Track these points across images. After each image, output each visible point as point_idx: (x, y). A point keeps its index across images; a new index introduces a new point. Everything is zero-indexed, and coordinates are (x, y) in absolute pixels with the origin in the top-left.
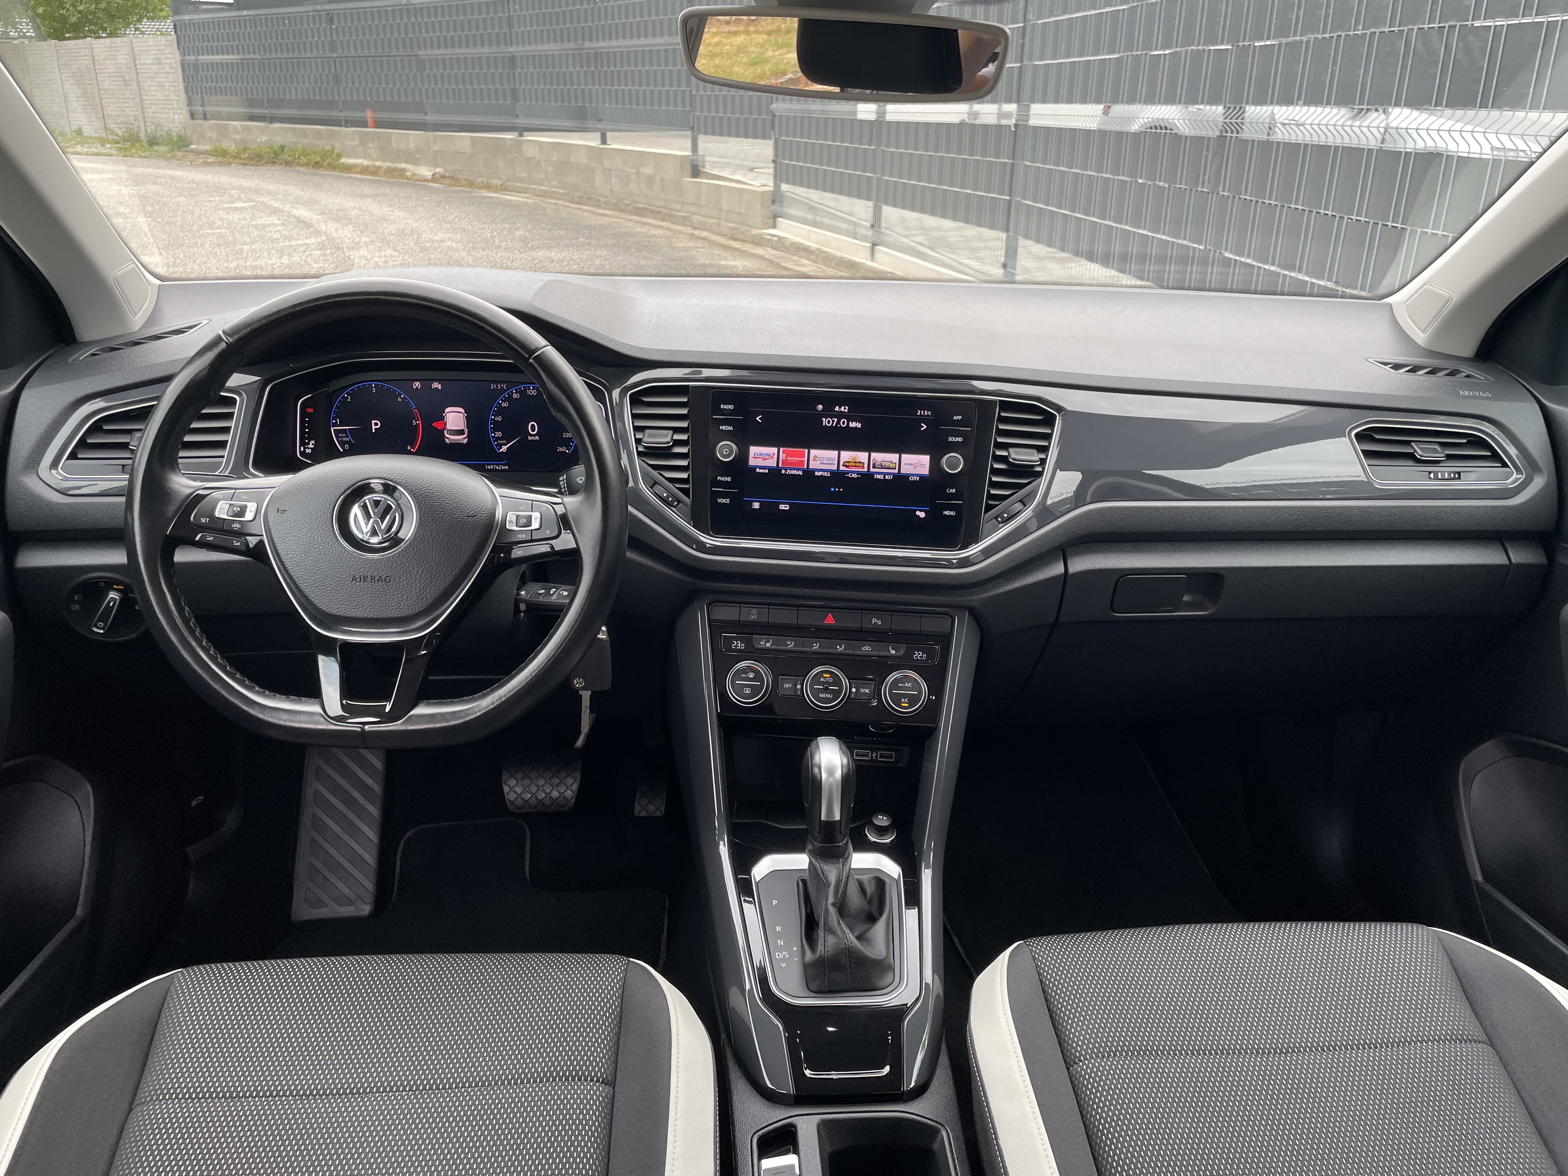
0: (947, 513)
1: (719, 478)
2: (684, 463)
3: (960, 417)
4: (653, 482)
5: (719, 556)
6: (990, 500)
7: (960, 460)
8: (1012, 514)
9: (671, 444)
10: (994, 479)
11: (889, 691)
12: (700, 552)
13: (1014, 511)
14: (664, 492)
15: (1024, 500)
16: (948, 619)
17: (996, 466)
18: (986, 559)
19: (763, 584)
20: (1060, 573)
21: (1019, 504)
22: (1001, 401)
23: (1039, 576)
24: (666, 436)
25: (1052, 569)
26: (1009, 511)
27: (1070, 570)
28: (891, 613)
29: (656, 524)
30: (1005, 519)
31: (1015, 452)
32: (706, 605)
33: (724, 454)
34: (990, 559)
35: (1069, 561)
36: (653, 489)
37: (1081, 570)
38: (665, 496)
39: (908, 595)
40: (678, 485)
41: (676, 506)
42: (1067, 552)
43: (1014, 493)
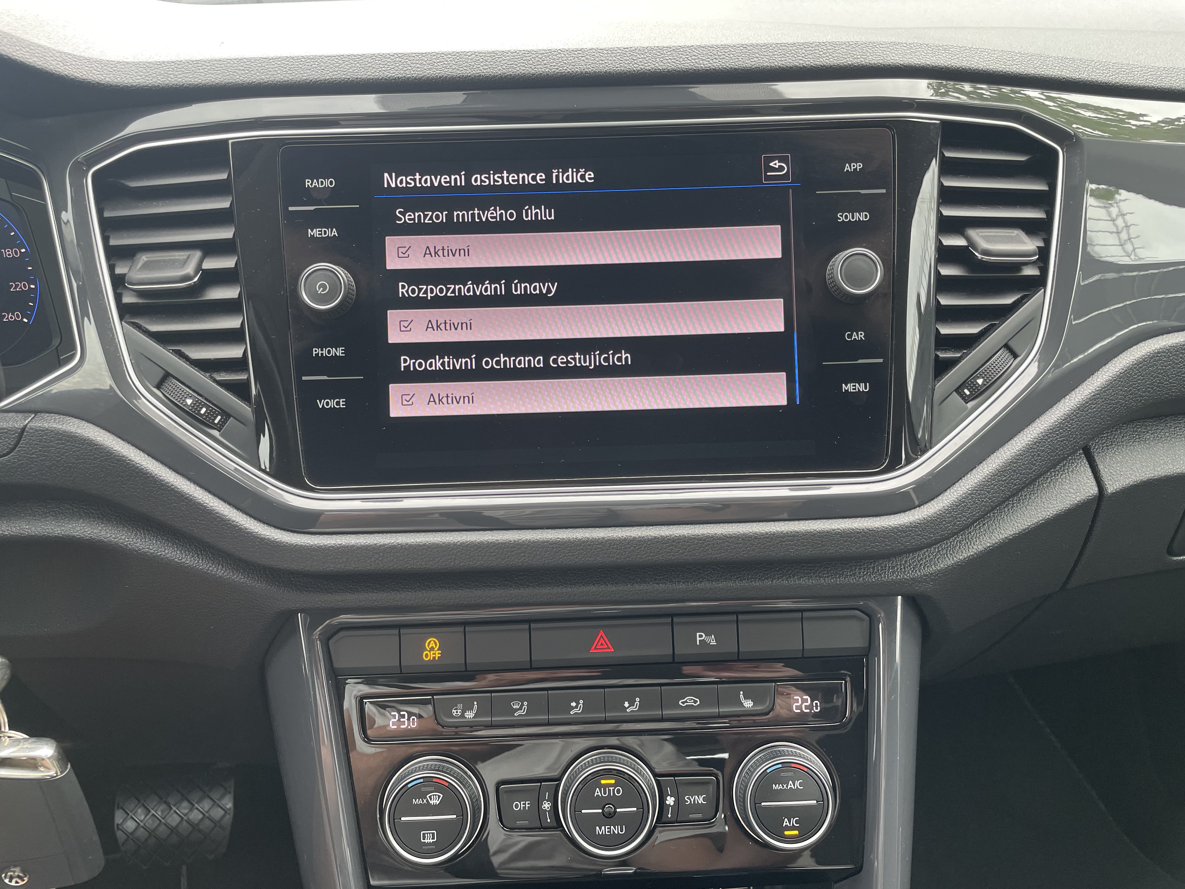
0: (849, 387)
1: (316, 351)
2: (233, 323)
3: (859, 166)
4: (161, 374)
5: (334, 536)
6: (942, 350)
7: (875, 263)
8: (993, 378)
9: (196, 279)
10: (944, 301)
11: (752, 803)
12: (288, 530)
13: (997, 369)
14: (188, 395)
15: (1012, 344)
16: (861, 619)
17: (946, 271)
18: (945, 491)
19: (445, 587)
20: (1089, 496)
21: (1004, 354)
22: (944, 122)
23: (1048, 509)
24: (184, 263)
25: (1072, 491)
26: (986, 370)
27: (1108, 486)
28: (734, 617)
29: (177, 474)
30: (980, 390)
31: (984, 237)
32: (320, 640)
33: (319, 292)
34: (955, 489)
35: (1102, 467)
36: (162, 391)
37: (1129, 484)
38: (191, 404)
39: (772, 581)
40: (222, 375)
41: (220, 425)
42: (1093, 449)
43: (989, 330)
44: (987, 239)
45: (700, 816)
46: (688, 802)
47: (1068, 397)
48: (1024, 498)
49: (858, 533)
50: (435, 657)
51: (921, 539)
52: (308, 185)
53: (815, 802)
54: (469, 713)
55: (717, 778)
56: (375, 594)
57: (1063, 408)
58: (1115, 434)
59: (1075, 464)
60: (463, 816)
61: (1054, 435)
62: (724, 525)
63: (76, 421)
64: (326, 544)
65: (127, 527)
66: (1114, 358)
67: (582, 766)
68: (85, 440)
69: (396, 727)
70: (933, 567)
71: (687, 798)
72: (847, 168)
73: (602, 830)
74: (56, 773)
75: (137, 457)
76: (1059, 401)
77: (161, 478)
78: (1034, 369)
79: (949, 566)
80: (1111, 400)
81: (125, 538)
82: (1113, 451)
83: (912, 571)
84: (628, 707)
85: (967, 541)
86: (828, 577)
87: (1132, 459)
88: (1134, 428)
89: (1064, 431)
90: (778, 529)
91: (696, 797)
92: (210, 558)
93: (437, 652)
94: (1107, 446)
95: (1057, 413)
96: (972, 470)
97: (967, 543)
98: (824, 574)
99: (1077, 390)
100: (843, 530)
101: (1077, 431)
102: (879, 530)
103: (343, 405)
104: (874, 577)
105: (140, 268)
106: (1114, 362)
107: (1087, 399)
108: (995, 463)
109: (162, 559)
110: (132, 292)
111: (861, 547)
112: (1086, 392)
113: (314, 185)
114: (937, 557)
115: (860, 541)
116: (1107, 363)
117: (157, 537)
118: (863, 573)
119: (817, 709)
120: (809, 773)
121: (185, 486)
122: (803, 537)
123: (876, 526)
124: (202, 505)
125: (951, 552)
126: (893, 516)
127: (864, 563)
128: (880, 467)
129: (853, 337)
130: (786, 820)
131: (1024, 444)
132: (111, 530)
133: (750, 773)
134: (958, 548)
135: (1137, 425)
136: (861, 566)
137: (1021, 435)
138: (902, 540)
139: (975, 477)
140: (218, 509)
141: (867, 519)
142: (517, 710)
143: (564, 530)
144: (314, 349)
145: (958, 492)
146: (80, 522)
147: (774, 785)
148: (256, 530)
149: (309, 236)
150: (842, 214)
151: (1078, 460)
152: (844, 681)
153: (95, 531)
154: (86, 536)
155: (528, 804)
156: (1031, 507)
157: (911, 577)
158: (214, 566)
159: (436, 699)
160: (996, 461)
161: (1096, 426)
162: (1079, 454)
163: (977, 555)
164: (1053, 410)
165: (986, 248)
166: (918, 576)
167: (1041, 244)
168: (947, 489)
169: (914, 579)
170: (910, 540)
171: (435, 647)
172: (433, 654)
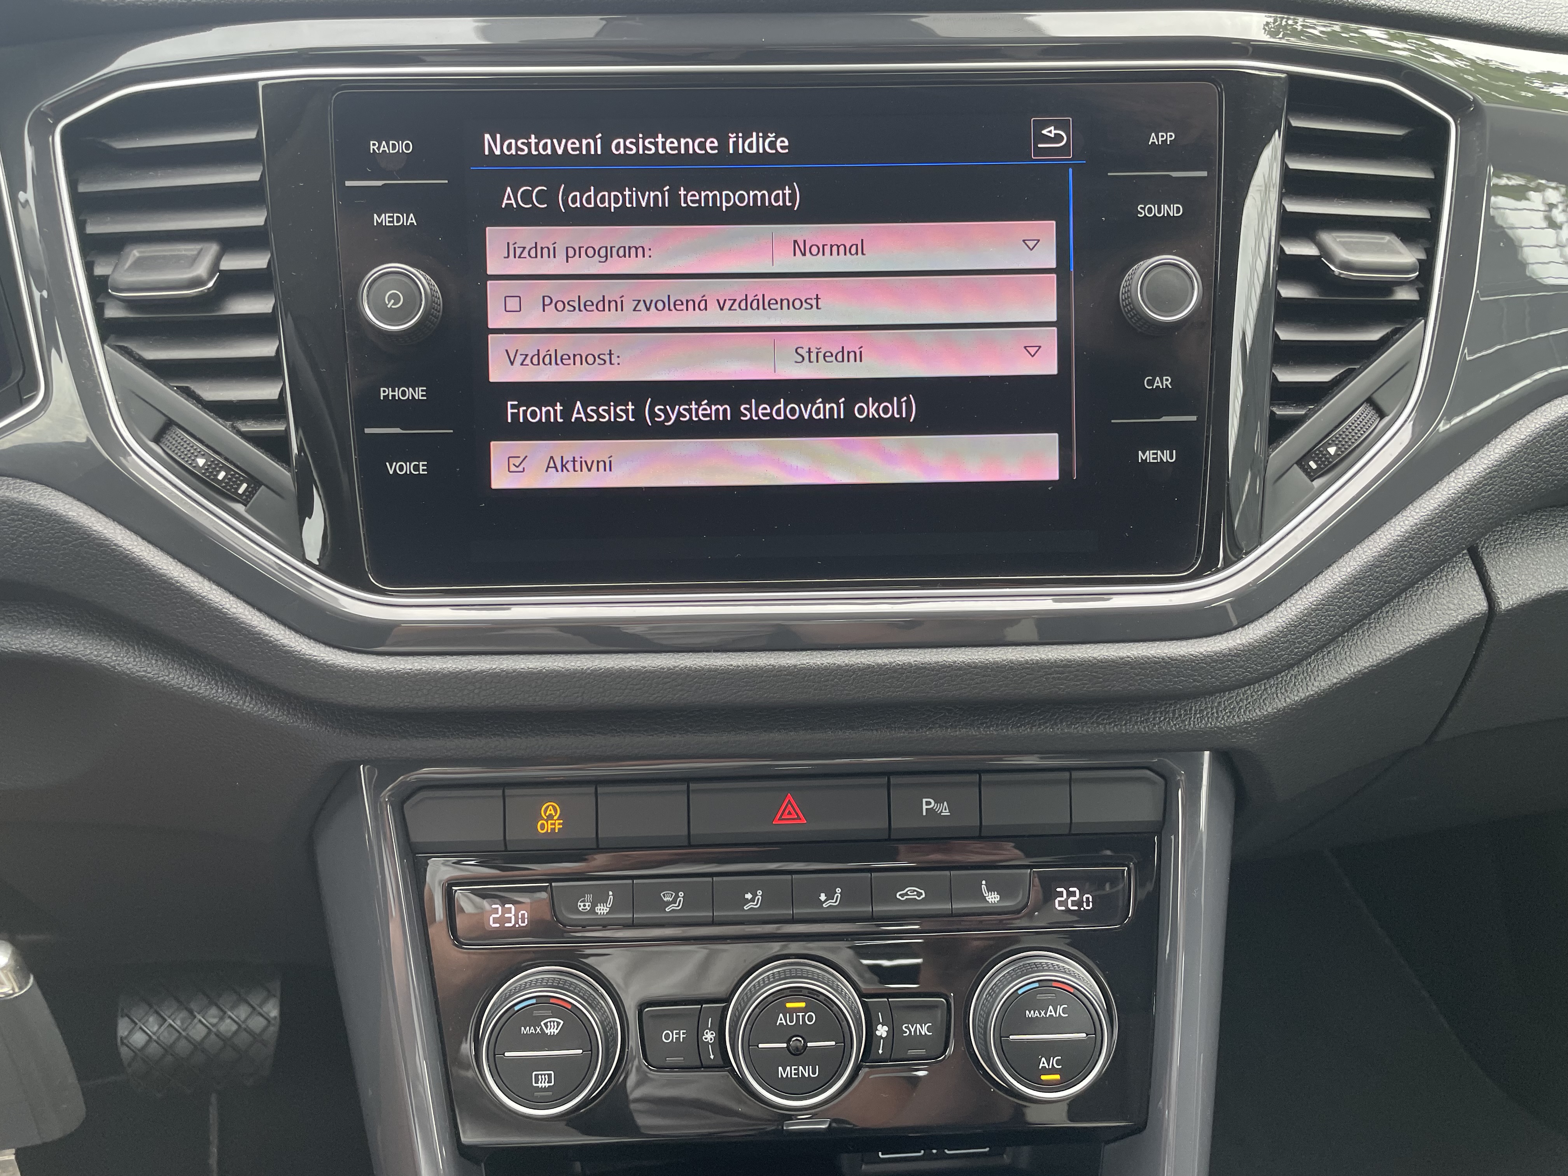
0: (1148, 456)
1: (385, 392)
2: (265, 349)
3: (1170, 137)
4: (160, 421)
5: (411, 658)
6: (1279, 405)
7: (1190, 277)
8: (1350, 446)
9: (211, 284)
10: (1285, 335)
11: (997, 1035)
12: (345, 649)
13: (1356, 433)
14: (200, 452)
15: (1378, 398)
16: (1153, 783)
17: (1288, 292)
18: (1280, 604)
19: (568, 732)
20: (1474, 614)
21: (1366, 412)
22: (1291, 76)
23: (1419, 632)
24: (193, 261)
25: (1452, 606)
26: (1340, 435)
27: (1501, 600)
28: (976, 777)
29: (184, 567)
30: (1331, 462)
31: (1344, 244)
32: (391, 805)
33: (389, 306)
34: (1294, 602)
35: (1493, 573)
36: (162, 446)
37: (1530, 597)
38: (204, 465)
39: (1031, 728)
40: (248, 424)
41: (246, 496)
42: (1482, 548)
43: (1346, 377)
44: (1346, 246)
45: (922, 1052)
46: (906, 1032)
47: (1453, 474)
48: (1385, 615)
49: (1156, 663)
50: (555, 828)
51: (1243, 673)
52: (373, 149)
53: (1084, 1035)
54: (602, 908)
55: (947, 1001)
56: (469, 740)
57: (1446, 490)
58: (1512, 528)
59: (1457, 569)
60: (591, 1051)
61: (1434, 528)
62: (967, 649)
63: (39, 488)
64: (398, 669)
65: (114, 641)
66: (1519, 420)
67: (759, 982)
68: (51, 515)
69: (498, 925)
70: (1257, 711)
71: (905, 1027)
72: (1153, 139)
73: (786, 1072)
74: (13, 989)
75: (126, 541)
76: (1441, 480)
77: (161, 571)
78: (1408, 435)
79: (1279, 711)
80: (1513, 479)
81: (112, 656)
82: (1509, 552)
83: (1228, 717)
84: (826, 901)
85: (1305, 675)
86: (1110, 724)
87: (1535, 563)
88: (1538, 519)
89: (1447, 523)
90: (1043, 656)
91: (918, 1026)
92: (234, 686)
93: (557, 822)
94: (1500, 544)
95: (1437, 497)
96: (1317, 576)
97: (1305, 678)
98: (1103, 719)
99: (1466, 464)
100: (1135, 658)
101: (1463, 523)
102: (1185, 659)
103: (423, 470)
104: (1175, 725)
105: (130, 267)
106: (1518, 426)
107: (1481, 477)
108: (1350, 566)
109: (165, 687)
110: (119, 303)
111: (1159, 683)
112: (1479, 467)
113: (382, 149)
114: (1264, 697)
115: (1159, 674)
116: (1509, 427)
117: (157, 655)
118: (1160, 718)
119: (1088, 905)
120: (1076, 994)
121: (196, 584)
122: (1078, 668)
123: (1182, 653)
124: (220, 611)
125: (1283, 691)
126: (1205, 639)
127: (1161, 705)
128: (1188, 570)
129: (1156, 384)
130: (1043, 1059)
131: (1391, 540)
132: (91, 644)
133: (994, 994)
134: (1292, 684)
135: (1542, 516)
136: (1155, 708)
137: (1387, 527)
138: (1218, 674)
139: (1322, 587)
140: (244, 617)
141: (1168, 643)
142: (669, 903)
143: (739, 653)
144: (382, 389)
145: (1298, 607)
146: (47, 633)
147: (1027, 1012)
148: (299, 649)
149: (375, 224)
150: (1143, 206)
151: (1461, 563)
152: (1126, 868)
153: (69, 646)
154: (56, 653)
155: (683, 1034)
156: (1395, 628)
157: (1227, 724)
158: (239, 698)
159: (555, 886)
160: (1351, 564)
161: (1491, 516)
162: (1463, 554)
163: (1318, 696)
164: (1433, 493)
165: (1346, 260)
166: (1236, 723)
167: (1422, 256)
168: (1282, 603)
169: (1229, 728)
170: (1229, 674)
171: (554, 814)
172: (552, 824)
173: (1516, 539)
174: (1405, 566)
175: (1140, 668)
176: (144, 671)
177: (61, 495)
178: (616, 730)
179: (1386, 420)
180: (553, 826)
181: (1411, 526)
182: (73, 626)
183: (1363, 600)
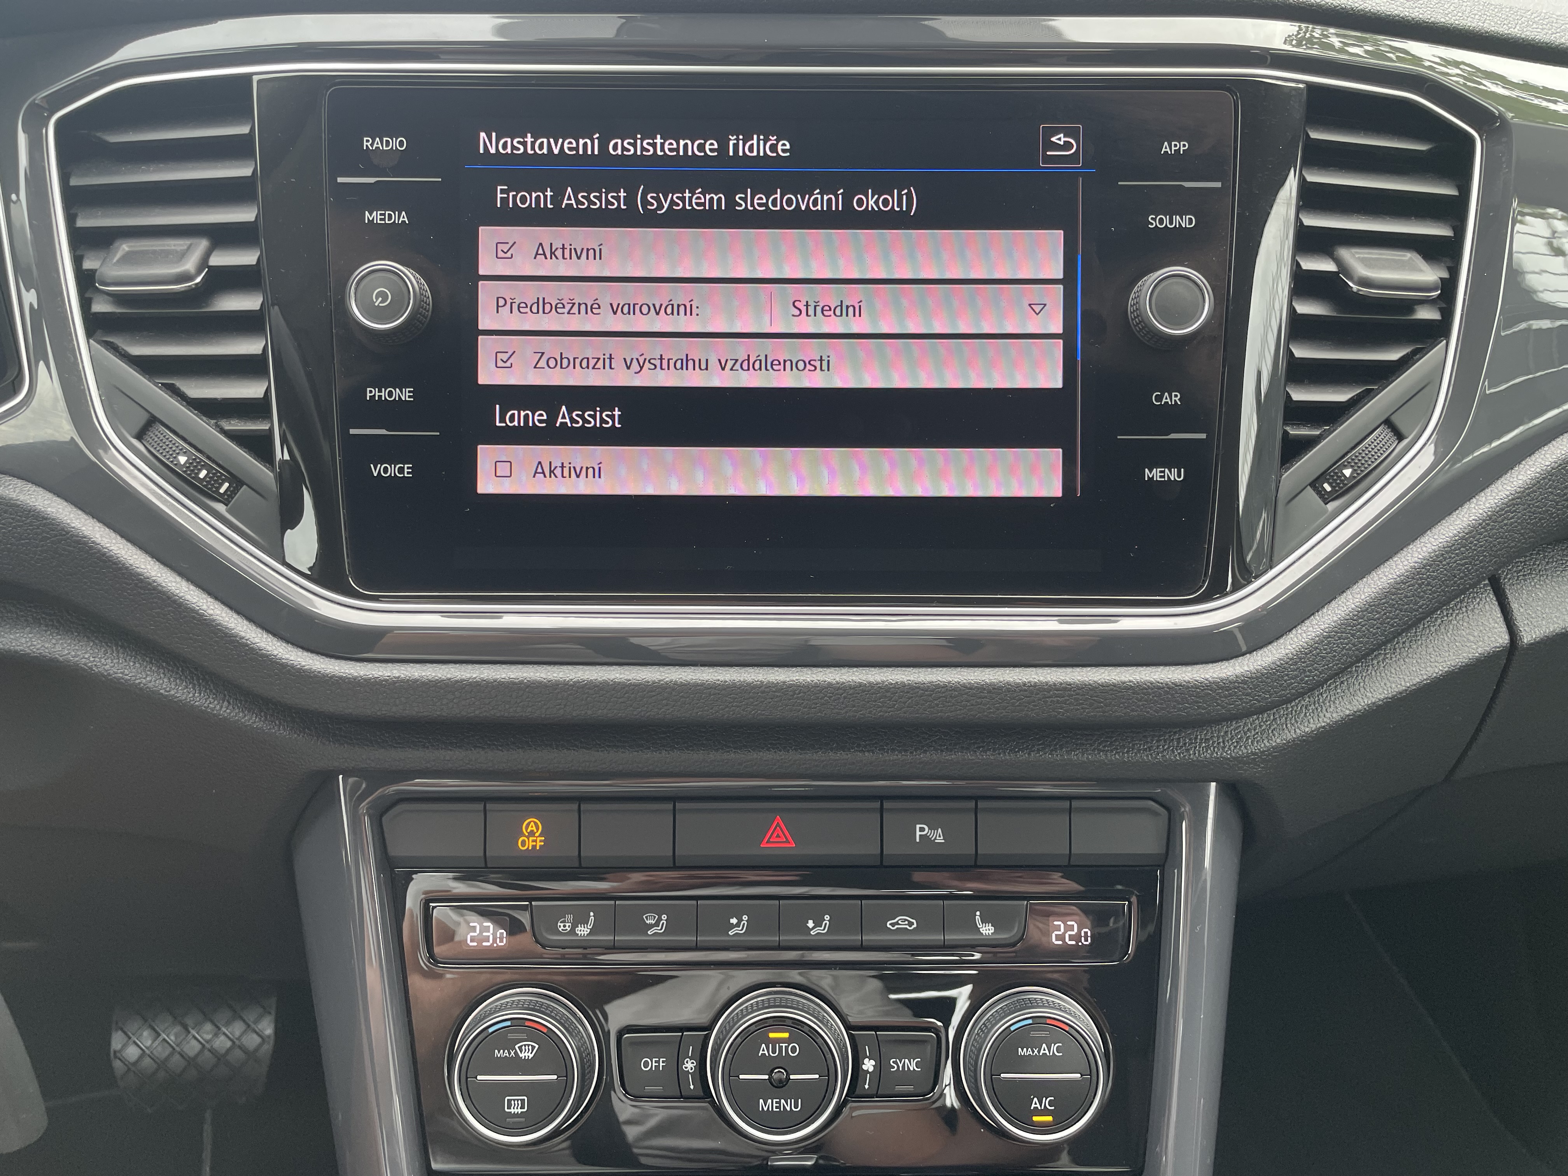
0: (1155, 474)
1: (371, 392)
2: (251, 346)
3: (1183, 146)
4: (144, 417)
5: (390, 665)
6: (1293, 424)
7: (1201, 290)
8: (1366, 468)
9: (198, 280)
10: (1300, 352)
11: (988, 1073)
12: (323, 654)
13: (1373, 455)
14: (181, 449)
15: (1395, 419)
16: (1156, 814)
17: (1304, 308)
18: (1290, 631)
19: (551, 745)
20: (1496, 647)
21: (1383, 434)
22: (1310, 86)
23: (1436, 664)
24: (182, 256)
25: (1472, 638)
26: (1356, 457)
27: (1523, 634)
28: (972, 804)
29: (162, 566)
30: (1347, 484)
31: (1363, 261)
32: (369, 818)
33: (376, 304)
34: (1305, 629)
35: (1516, 605)
36: (145, 443)
37: (1554, 631)
38: (185, 463)
39: (1029, 754)
40: (232, 422)
41: (228, 495)
42: (1504, 579)
43: (1364, 397)
44: (1366, 263)
45: (911, 1088)
46: (894, 1067)
47: (1474, 500)
48: (1401, 646)
49: (1159, 688)
50: (536, 845)
51: (1251, 701)
52: (367, 146)
53: (1079, 1075)
54: (583, 929)
55: (937, 1036)
56: (449, 752)
57: (1467, 516)
58: (1536, 559)
59: (1478, 600)
60: (566, 1077)
61: (1453, 556)
62: (962, 670)
63: (19, 483)
64: (376, 676)
65: (93, 641)
66: (1544, 446)
67: (742, 1010)
68: (30, 511)
69: (475, 944)
70: (1265, 741)
71: (893, 1062)
72: (1165, 148)
73: (767, 1105)
75: (104, 539)
76: (1461, 506)
77: (139, 570)
78: (1427, 458)
79: (1289, 742)
80: (1537, 507)
81: (89, 657)
82: (1533, 584)
83: (1235, 747)
84: (813, 928)
85: (1317, 705)
86: (1112, 751)
87: (1559, 596)
89: (1467, 550)
90: (1042, 679)
91: (907, 1061)
92: (211, 691)
93: (539, 839)
94: (1524, 575)
95: (1457, 523)
96: (1329, 602)
97: (1317, 709)
98: (1104, 747)
99: (1488, 491)
100: (1138, 682)
101: (1484, 551)
102: (1190, 685)
103: (408, 473)
104: (1179, 754)
105: (118, 261)
106: (1543, 452)
107: (1503, 504)
108: (1364, 593)
109: (141, 689)
110: (106, 297)
111: (1163, 709)
112: (1502, 493)
113: (375, 145)
114: (1272, 728)
115: (1162, 699)
116: (1533, 453)
117: (135, 657)
118: (1163, 747)
119: (1086, 940)
120: (1072, 1034)
121: (174, 584)
122: (1078, 691)
123: (1187, 679)
124: (196, 612)
125: (1293, 721)
126: (1211, 665)
127: (1165, 733)
128: (1195, 592)
129: (1164, 400)
130: (1035, 1099)
131: (1408, 567)
132: (69, 645)
133: (986, 1029)
134: (1302, 715)
136: (1160, 736)
137: (1404, 553)
138: (1223, 701)
139: (1335, 613)
140: (221, 618)
141: (1172, 668)
142: (651, 926)
143: (727, 668)
144: (368, 389)
145: (1309, 634)
146: (25, 632)
147: (1020, 1049)
148: (275, 653)
149: (366, 222)
150: (1154, 217)
151: (1482, 594)
152: (1127, 903)
153: (46, 646)
154: (34, 652)
155: (663, 1062)
156: (1411, 660)
157: (1233, 755)
158: (216, 702)
159: (535, 906)
160: (1365, 590)
161: (1513, 544)
162: (1484, 584)
163: (1330, 727)
164: (1452, 519)
165: (1364, 276)
166: (1243, 754)
167: (1445, 275)
168: (1292, 629)
169: (1235, 758)
170: (1235, 701)
171: (535, 831)
172: (533, 841)
173: (1540, 571)
174: (1422, 593)
175: (1144, 694)
176: (121, 673)
177: (41, 491)
178: (599, 745)
179: (1405, 442)
180: (535, 843)
181: (1429, 553)
182: (53, 625)
183: (1377, 628)
